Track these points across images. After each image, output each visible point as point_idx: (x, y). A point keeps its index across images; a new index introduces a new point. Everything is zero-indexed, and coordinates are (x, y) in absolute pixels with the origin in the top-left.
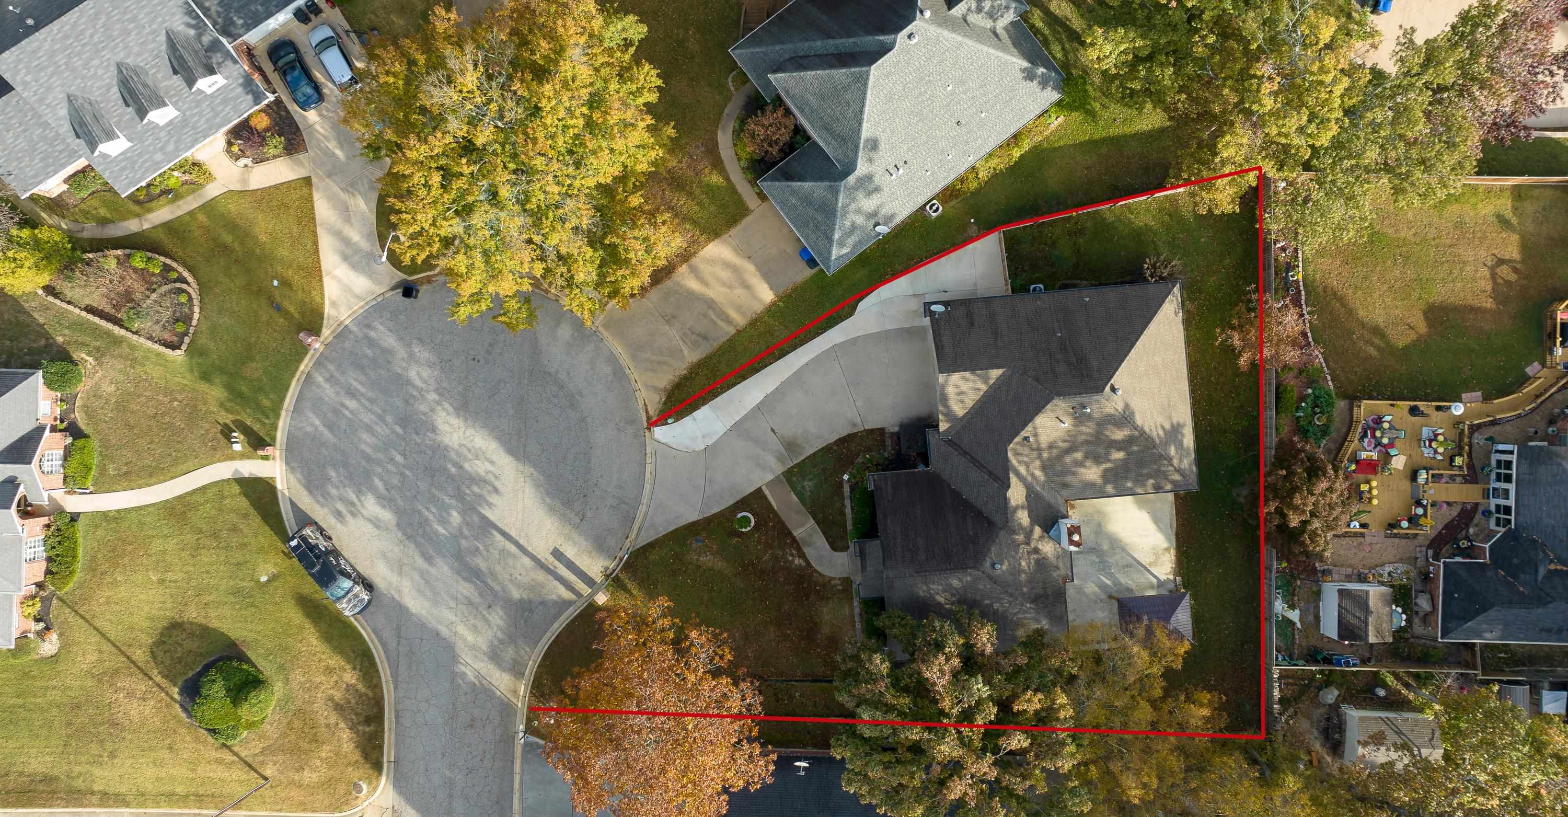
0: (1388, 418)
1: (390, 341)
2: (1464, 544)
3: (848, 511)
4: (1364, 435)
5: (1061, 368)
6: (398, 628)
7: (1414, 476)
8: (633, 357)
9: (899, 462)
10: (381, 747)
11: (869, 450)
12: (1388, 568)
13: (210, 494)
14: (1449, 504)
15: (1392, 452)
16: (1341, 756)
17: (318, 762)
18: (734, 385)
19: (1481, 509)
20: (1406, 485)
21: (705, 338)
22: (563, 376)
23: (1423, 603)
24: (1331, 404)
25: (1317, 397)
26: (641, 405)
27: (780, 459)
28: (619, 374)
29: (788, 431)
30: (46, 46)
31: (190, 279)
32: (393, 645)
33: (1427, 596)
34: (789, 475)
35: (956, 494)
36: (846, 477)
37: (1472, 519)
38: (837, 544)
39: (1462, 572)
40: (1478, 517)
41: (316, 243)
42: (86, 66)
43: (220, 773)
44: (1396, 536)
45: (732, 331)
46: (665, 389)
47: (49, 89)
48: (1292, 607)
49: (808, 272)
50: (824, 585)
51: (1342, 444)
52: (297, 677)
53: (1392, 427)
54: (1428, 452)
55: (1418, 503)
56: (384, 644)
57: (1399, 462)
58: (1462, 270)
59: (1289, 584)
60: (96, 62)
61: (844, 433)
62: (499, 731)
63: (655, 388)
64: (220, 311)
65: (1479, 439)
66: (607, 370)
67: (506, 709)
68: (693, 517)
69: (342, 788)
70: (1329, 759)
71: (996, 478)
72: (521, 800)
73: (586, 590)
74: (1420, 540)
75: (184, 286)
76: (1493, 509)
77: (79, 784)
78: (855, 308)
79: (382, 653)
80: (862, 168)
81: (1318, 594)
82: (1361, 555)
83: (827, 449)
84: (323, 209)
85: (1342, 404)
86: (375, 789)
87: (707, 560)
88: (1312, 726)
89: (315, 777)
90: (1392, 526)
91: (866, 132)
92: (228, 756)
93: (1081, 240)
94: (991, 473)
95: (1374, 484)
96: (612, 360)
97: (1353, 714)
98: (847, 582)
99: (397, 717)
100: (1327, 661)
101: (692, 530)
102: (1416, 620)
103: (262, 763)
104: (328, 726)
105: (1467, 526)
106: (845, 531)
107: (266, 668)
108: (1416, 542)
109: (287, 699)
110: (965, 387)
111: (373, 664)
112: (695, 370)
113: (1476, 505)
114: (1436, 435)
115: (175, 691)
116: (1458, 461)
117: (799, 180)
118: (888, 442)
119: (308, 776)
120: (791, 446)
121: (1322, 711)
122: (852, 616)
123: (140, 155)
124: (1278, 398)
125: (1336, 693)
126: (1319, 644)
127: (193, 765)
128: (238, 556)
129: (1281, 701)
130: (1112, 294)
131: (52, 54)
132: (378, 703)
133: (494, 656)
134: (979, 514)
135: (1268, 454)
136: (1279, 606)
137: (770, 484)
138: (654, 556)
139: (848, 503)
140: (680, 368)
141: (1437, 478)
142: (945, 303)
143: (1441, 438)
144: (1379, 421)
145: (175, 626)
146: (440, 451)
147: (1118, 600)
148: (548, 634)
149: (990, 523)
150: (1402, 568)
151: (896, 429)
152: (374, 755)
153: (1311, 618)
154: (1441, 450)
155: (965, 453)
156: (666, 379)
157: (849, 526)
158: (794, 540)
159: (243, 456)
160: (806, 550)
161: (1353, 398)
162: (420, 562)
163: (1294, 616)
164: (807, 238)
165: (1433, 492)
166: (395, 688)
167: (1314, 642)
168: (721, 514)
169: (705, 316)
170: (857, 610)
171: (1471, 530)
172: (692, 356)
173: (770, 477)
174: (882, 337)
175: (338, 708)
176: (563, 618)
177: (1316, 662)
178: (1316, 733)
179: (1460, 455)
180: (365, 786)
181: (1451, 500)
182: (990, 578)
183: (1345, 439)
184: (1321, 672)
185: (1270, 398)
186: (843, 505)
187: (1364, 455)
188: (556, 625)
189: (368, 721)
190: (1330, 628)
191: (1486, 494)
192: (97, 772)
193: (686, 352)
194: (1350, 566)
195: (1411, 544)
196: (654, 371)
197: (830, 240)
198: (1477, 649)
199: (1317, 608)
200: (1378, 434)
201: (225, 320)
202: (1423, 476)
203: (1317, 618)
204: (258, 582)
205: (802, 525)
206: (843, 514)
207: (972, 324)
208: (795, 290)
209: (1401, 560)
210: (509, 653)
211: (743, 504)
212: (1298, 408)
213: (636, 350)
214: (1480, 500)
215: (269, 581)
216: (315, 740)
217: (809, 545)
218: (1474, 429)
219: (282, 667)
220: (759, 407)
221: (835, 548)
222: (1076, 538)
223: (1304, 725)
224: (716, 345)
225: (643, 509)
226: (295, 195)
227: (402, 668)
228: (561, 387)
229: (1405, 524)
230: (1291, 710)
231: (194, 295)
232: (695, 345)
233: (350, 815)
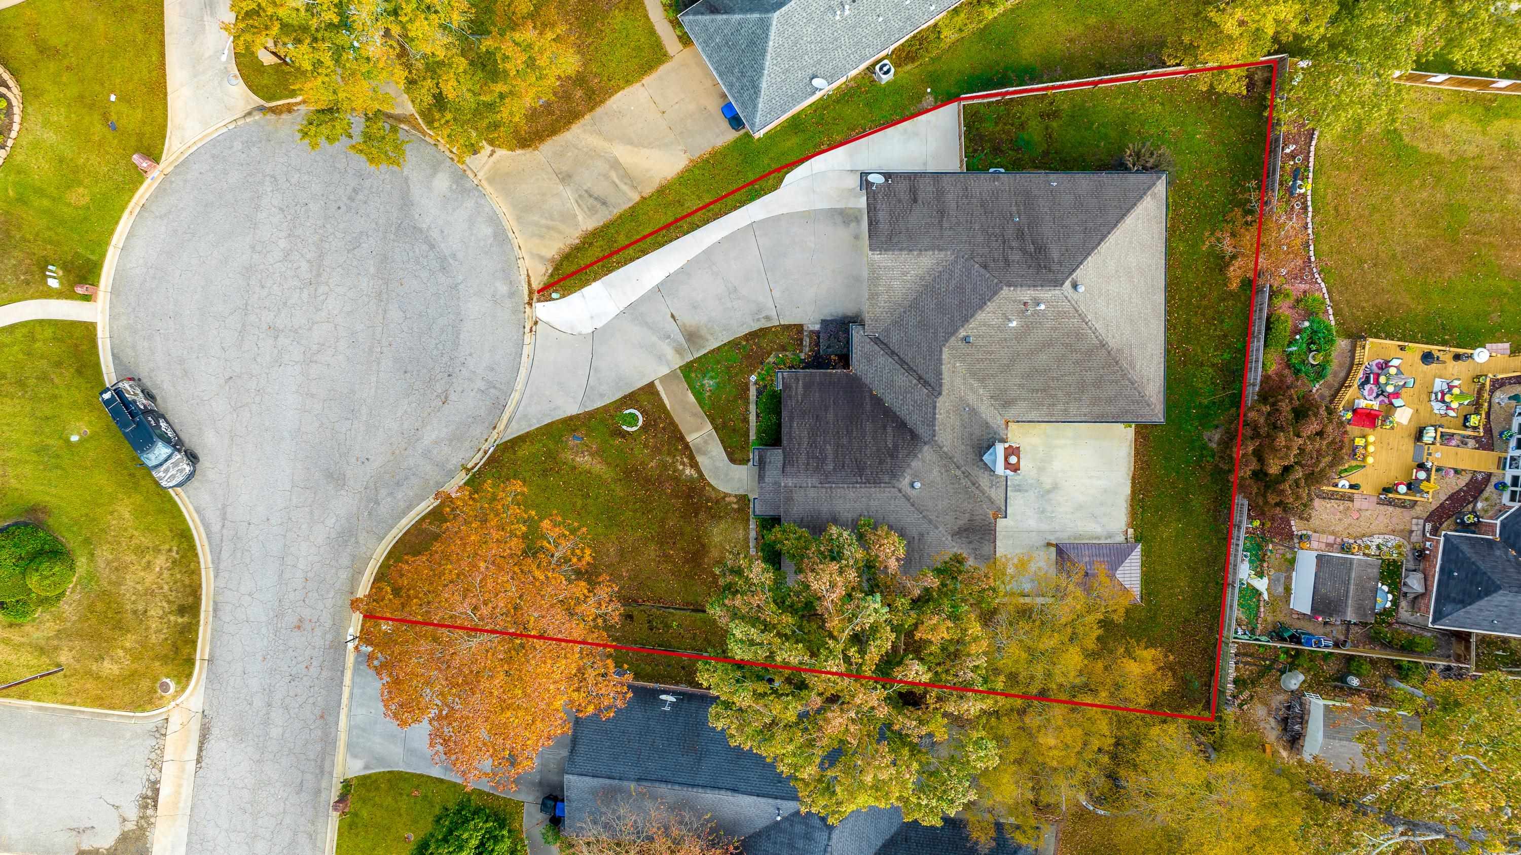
0: (1395, 362)
2: (1470, 519)
3: (752, 418)
4: (1367, 381)
5: (1016, 256)
6: (224, 507)
7: (1419, 435)
8: (519, 219)
9: (816, 360)
10: (194, 642)
11: (783, 348)
12: (1378, 540)
13: (18, 334)
14: (1456, 471)
15: (1397, 402)
16: (1299, 751)
17: (121, 653)
18: (632, 260)
19: (1494, 480)
20: (1408, 446)
21: (604, 203)
22: (435, 234)
23: (1415, 583)
24: (1331, 342)
25: (1314, 332)
26: (523, 277)
27: (679, 351)
28: (501, 237)
29: (689, 319)
31: (11, 83)
32: (216, 528)
33: (1420, 576)
34: (687, 370)
35: (878, 402)
36: (753, 378)
37: (1482, 491)
38: (736, 455)
39: (1465, 548)
40: (1490, 489)
41: (162, 55)
43: (6, 653)
44: (1390, 503)
45: (636, 198)
46: (552, 260)
48: (1260, 575)
49: (731, 135)
50: (717, 502)
51: (1338, 391)
52: (104, 553)
53: (1399, 372)
54: (1438, 407)
55: (1421, 466)
56: (207, 526)
57: (1403, 416)
58: (1503, 198)
59: (1259, 547)
61: (756, 327)
62: (329, 637)
63: (541, 258)
64: (46, 123)
65: (1501, 397)
66: (486, 231)
67: (340, 612)
68: (571, 408)
69: (145, 684)
70: (1284, 754)
71: (927, 383)
72: (349, 716)
74: (1418, 509)
75: (3, 90)
76: (1508, 480)
78: (781, 180)
79: (204, 535)
81: (1292, 562)
82: (1347, 521)
83: (734, 344)
85: (1342, 344)
86: (183, 690)
87: (584, 461)
88: (1269, 714)
89: (116, 669)
90: (1386, 490)
93: (1054, 124)
94: (920, 378)
95: (1371, 439)
96: (494, 220)
97: (1317, 704)
98: (743, 499)
99: (215, 610)
100: (1295, 639)
101: (571, 424)
102: (1403, 604)
103: (56, 648)
104: (135, 612)
105: (1476, 499)
106: (747, 442)
107: (71, 541)
108: (1413, 513)
109: (91, 576)
111: (192, 547)
112: (589, 239)
113: (1490, 475)
114: (1450, 388)
116: (1474, 420)
117: (726, 13)
118: (806, 341)
119: (109, 668)
120: (692, 336)
121: (1282, 697)
122: (747, 540)
124: (1268, 329)
125: (1301, 677)
126: (1287, 620)
128: (47, 410)
129: (1235, 682)
130: (1084, 182)
132: (195, 592)
134: (901, 424)
135: (1252, 393)
136: (1244, 572)
137: (664, 379)
138: (524, 451)
139: (753, 408)
140: (572, 236)
141: (1446, 438)
142: (887, 175)
143: (1456, 391)
144: (1384, 366)
147: (1057, 545)
148: (394, 532)
149: (914, 436)
150: (1394, 540)
151: (817, 327)
152: (186, 651)
153: (1281, 589)
154: (1455, 405)
155: (893, 353)
156: (554, 247)
157: (753, 436)
158: (687, 446)
159: (59, 295)
160: (700, 459)
161: (1356, 337)
163: (1261, 585)
164: (731, 86)
165: (1439, 455)
166: (216, 577)
167: (1281, 617)
168: (606, 408)
169: (606, 177)
170: (753, 534)
171: (1480, 505)
172: (587, 223)
173: (665, 371)
174: (809, 217)
176: (412, 514)
177: (1283, 640)
178: (1273, 722)
179: (1477, 413)
180: (172, 686)
181: (1460, 467)
182: (907, 498)
183: (1342, 385)
184: (1287, 652)
185: (1259, 327)
186: (747, 410)
187: (1362, 403)
188: (404, 522)
189: (182, 611)
190: (1302, 601)
191: (1502, 464)
193: (580, 218)
194: (1333, 533)
195: (1407, 514)
196: (542, 237)
197: (756, 89)
198: (1473, 640)
199: (1289, 578)
200: (1382, 379)
201: (50, 137)
202: (1429, 435)
203: (1288, 590)
204: (67, 441)
205: (698, 429)
206: (746, 420)
207: (915, 201)
208: (714, 154)
209: (1393, 532)
211: (630, 399)
212: (1290, 344)
213: (523, 209)
214: (1493, 470)
215: (81, 442)
216: (120, 627)
217: (704, 453)
218: (1497, 384)
219: (87, 541)
220: (658, 288)
221: (733, 460)
222: (1013, 460)
223: (1259, 711)
224: (617, 212)
225: (515, 396)
227: (225, 555)
228: (432, 247)
229: (1402, 489)
230: (1245, 695)
231: (15, 102)
232: (592, 210)
233: (150, 718)
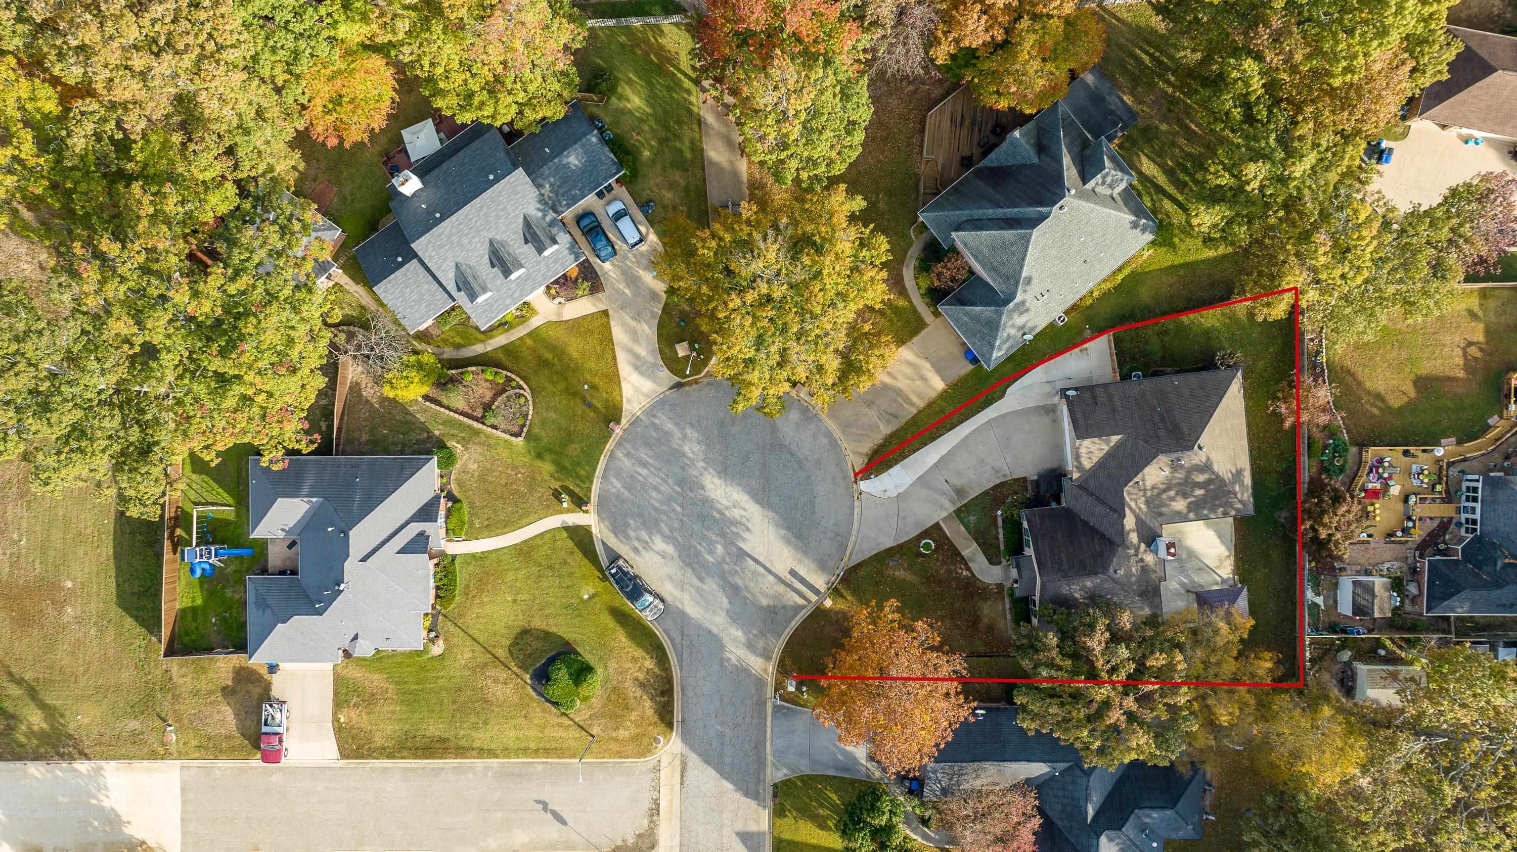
0: (1388, 459)
1: (670, 426)
2: (1442, 546)
3: (1001, 536)
4: (1371, 471)
5: (1162, 433)
6: (682, 627)
7: (1406, 499)
8: (843, 432)
9: (1037, 501)
10: (672, 712)
11: (1016, 493)
12: (1387, 565)
13: (546, 538)
14: (1431, 518)
15: (1391, 483)
16: (1353, 698)
17: (629, 724)
18: (918, 450)
19: (1454, 521)
20: (1400, 506)
21: (895, 417)
22: (793, 447)
23: (1412, 589)
24: (1346, 450)
25: (1336, 446)
26: (850, 466)
27: (952, 502)
28: (834, 444)
29: (957, 482)
30: (447, 231)
31: (525, 386)
32: (678, 640)
33: (1415, 584)
34: (958, 512)
35: (1085, 523)
36: (999, 513)
37: (1448, 529)
38: (993, 560)
39: (1441, 566)
40: (1452, 527)
41: (614, 358)
42: (470, 242)
43: (560, 733)
44: (1392, 542)
45: (915, 411)
46: (867, 454)
47: (445, 260)
48: (1318, 594)
49: (970, 367)
50: (984, 589)
51: (1354, 478)
52: (613, 664)
53: (1391, 466)
54: (1416, 482)
55: (1409, 519)
56: (672, 639)
57: (1395, 490)
58: (1442, 350)
59: (1316, 578)
60: (477, 239)
61: (998, 481)
62: (755, 699)
63: (860, 454)
64: (548, 408)
65: (1453, 472)
66: (825, 441)
67: (760, 683)
68: (889, 543)
69: (646, 741)
70: (1344, 700)
71: (1115, 511)
72: (772, 745)
73: (814, 598)
74: (1410, 545)
75: (522, 392)
76: (1463, 521)
77: (463, 743)
78: (1004, 392)
79: (672, 646)
80: (1019, 297)
81: (1336, 585)
82: (1367, 556)
83: (985, 494)
84: (618, 334)
85: (1354, 450)
86: (668, 741)
87: (900, 574)
88: (1332, 677)
89: (627, 734)
90: (1389, 535)
91: (1025, 273)
92: (567, 722)
93: (1166, 339)
94: (1111, 508)
95: (1377, 506)
96: (829, 434)
97: (1362, 668)
98: (1000, 586)
99: (682, 690)
100: (1344, 631)
101: (890, 553)
102: (1407, 601)
103: (590, 725)
104: (635, 698)
105: (1444, 534)
106: (999, 551)
107: (589, 658)
108: (1408, 546)
109: (606, 680)
110: (1093, 448)
111: (665, 654)
112: (888, 439)
113: (1451, 518)
114: (1422, 470)
115: (527, 677)
116: (1439, 488)
117: (971, 305)
118: (1030, 487)
119: (622, 733)
120: (959, 492)
121: (1339, 666)
122: (1004, 610)
123: (496, 301)
124: (1309, 447)
125: (1350, 653)
126: (1337, 620)
127: (542, 728)
128: (568, 582)
129: (1310, 661)
130: (1193, 379)
131: (450, 235)
132: (669, 681)
133: (750, 646)
134: (1103, 536)
135: (1304, 487)
136: (1309, 594)
137: (944, 520)
138: (862, 572)
139: (1001, 530)
140: (878, 439)
141: (1422, 500)
142: (1076, 389)
143: (1426, 472)
144: (1381, 461)
145: (525, 632)
146: (707, 502)
147: (1197, 594)
148: (788, 629)
149: (1111, 542)
150: (1396, 564)
151: (1035, 478)
152: (668, 717)
153: (1331, 602)
154: (1426, 480)
155: (1092, 494)
156: (867, 447)
157: (1002, 547)
158: (963, 558)
159: (568, 511)
160: (971, 565)
161: (1362, 445)
162: (696, 582)
163: (1320, 600)
164: (974, 344)
165: (1419, 511)
166: (681, 669)
167: (1333, 618)
168: (910, 541)
169: (895, 401)
170: (1008, 606)
171: (1447, 537)
172: (886, 430)
173: (944, 514)
174: (1025, 413)
175: (642, 685)
176: (798, 618)
177: (1336, 632)
178: (1335, 682)
179: (1440, 483)
180: (661, 739)
181: (1433, 515)
182: (1113, 580)
183: (1356, 475)
184: (1339, 639)
185: (1304, 448)
186: (998, 532)
187: (1370, 486)
188: (793, 623)
189: (663, 693)
190: (1345, 607)
191: (1458, 511)
192: (476, 735)
193: (881, 427)
194: (1359, 564)
195: (1403, 547)
196: (859, 441)
197: (992, 347)
198: (1452, 620)
199: (1335, 595)
200: (1381, 470)
201: (552, 415)
202: (1412, 500)
203: (1336, 602)
204: (582, 599)
205: (968, 547)
206: (997, 539)
207: (1096, 403)
208: (960, 380)
209: (1396, 559)
210: (761, 644)
211: (925, 534)
212: (1322, 454)
213: (845, 426)
214: (1453, 515)
215: (589, 598)
216: (627, 708)
217: (973, 561)
218: (1450, 465)
219: (601, 658)
220: (936, 465)
221: (991, 563)
222: (1172, 550)
223: (1326, 676)
224: (903, 421)
225: (853, 539)
226: (597, 324)
227: (685, 656)
228: (793, 455)
229: (1399, 534)
230: (1317, 667)
231: (529, 398)
232: (888, 422)
233: (651, 759)
